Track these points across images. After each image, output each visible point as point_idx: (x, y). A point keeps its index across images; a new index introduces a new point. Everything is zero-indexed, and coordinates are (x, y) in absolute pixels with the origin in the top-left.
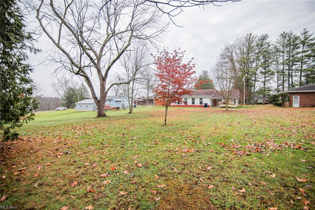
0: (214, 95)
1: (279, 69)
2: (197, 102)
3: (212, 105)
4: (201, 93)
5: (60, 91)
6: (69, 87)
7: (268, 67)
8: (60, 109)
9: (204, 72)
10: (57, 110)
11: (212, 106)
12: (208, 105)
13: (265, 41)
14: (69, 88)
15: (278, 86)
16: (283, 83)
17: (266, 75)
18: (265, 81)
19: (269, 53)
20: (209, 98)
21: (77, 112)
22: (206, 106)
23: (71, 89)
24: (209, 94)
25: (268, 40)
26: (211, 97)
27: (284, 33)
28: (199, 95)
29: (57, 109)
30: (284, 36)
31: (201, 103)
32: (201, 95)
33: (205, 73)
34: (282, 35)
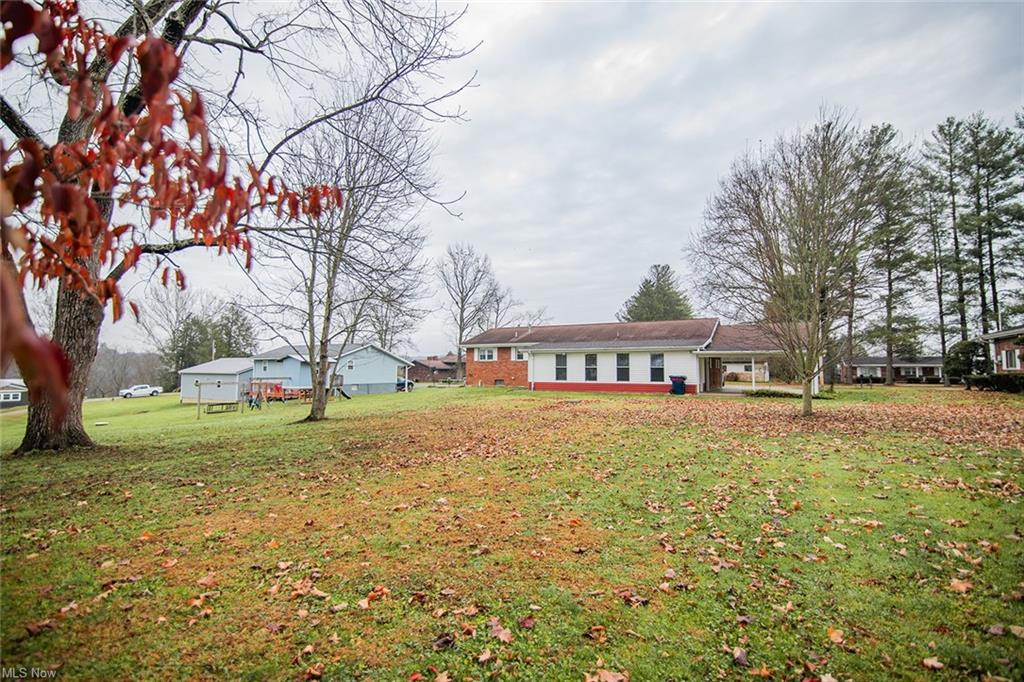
0: (710, 340)
1: (940, 251)
2: (640, 370)
3: (705, 385)
4: (654, 334)
5: (157, 330)
6: (188, 318)
7: (900, 240)
8: (134, 393)
9: (660, 269)
10: (125, 397)
11: (705, 390)
12: (687, 382)
13: (884, 151)
14: (190, 321)
15: (942, 315)
16: (961, 300)
17: (895, 274)
18: (891, 296)
19: (904, 193)
20: (691, 351)
21: (182, 405)
22: (679, 387)
23: (196, 322)
24: (690, 338)
25: (894, 146)
26: (700, 349)
27: (950, 122)
28: (650, 342)
29: (124, 392)
30: (949, 132)
31: (657, 374)
32: (655, 341)
33: (663, 272)
34: (941, 129)
